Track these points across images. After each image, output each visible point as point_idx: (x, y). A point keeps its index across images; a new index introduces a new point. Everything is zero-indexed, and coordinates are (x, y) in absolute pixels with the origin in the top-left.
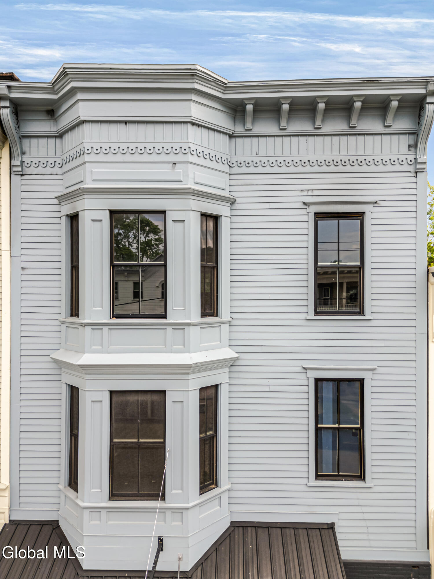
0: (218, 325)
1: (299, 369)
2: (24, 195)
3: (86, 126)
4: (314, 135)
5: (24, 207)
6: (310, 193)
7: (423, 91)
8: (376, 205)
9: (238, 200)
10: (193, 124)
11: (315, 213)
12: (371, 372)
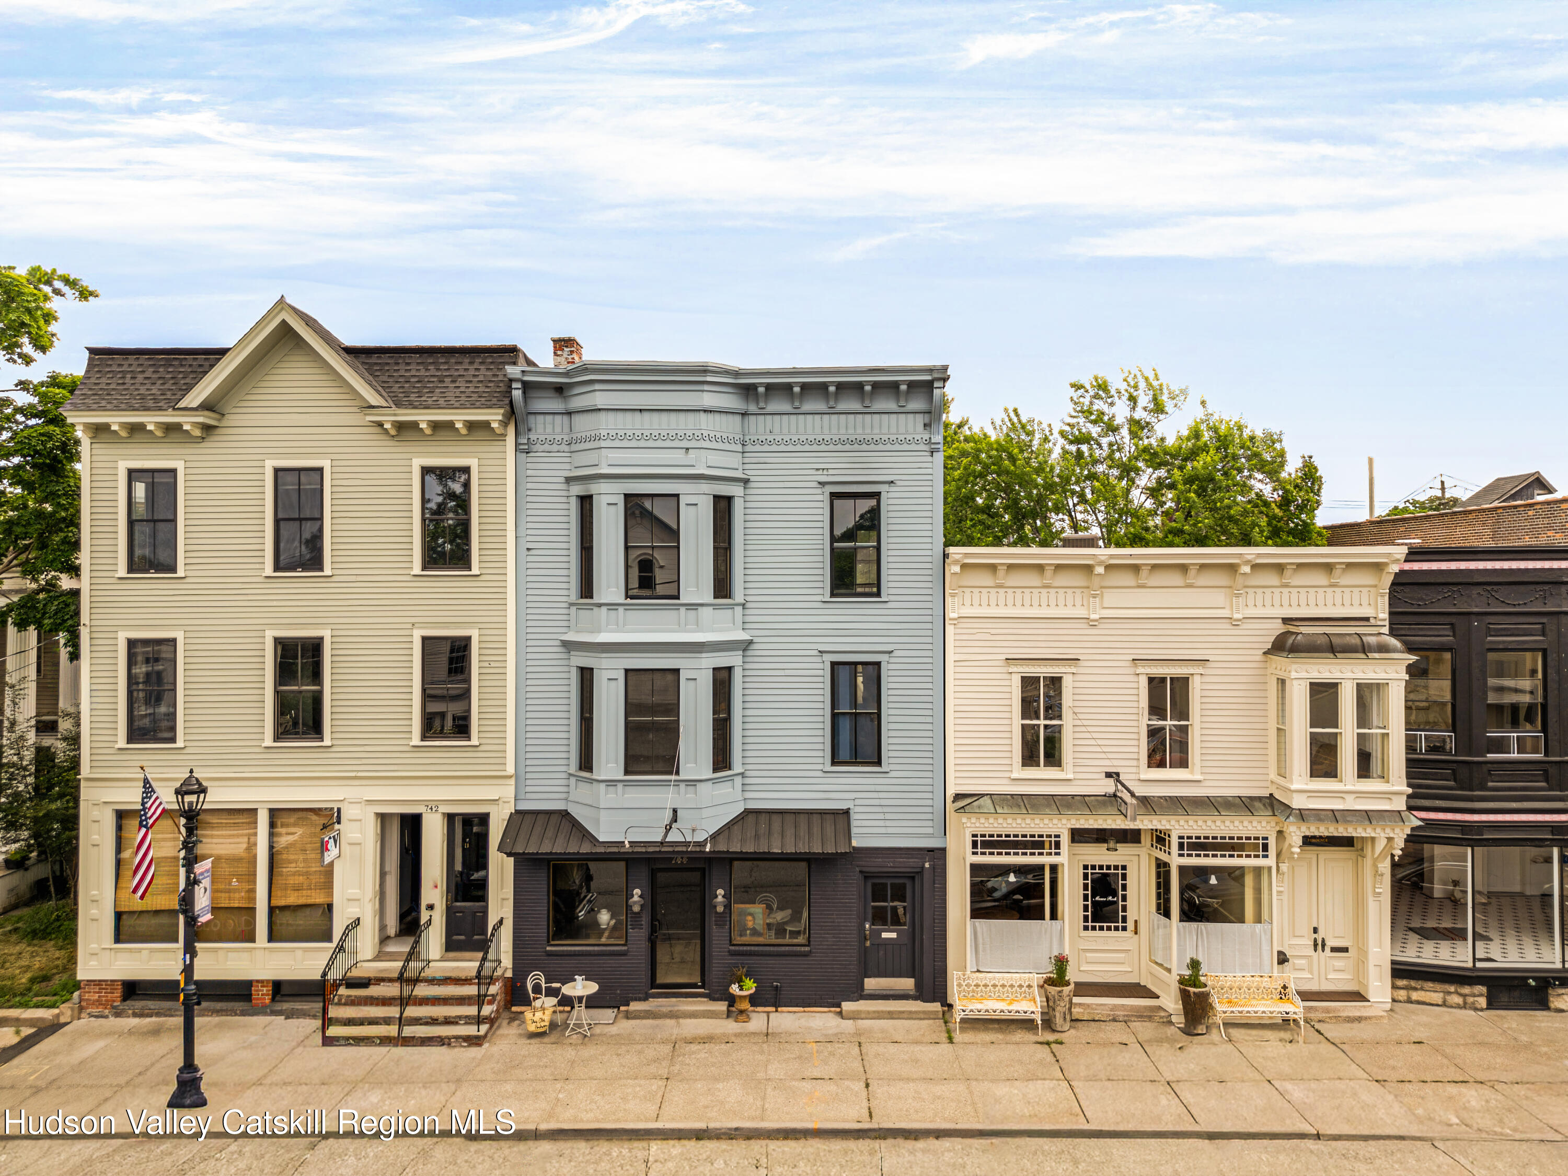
0: (732, 607)
1: (815, 653)
2: (529, 473)
3: (603, 413)
4: (829, 413)
5: (529, 486)
6: (826, 472)
8: (892, 485)
9: (751, 479)
10: (705, 411)
11: (831, 493)
12: (887, 655)
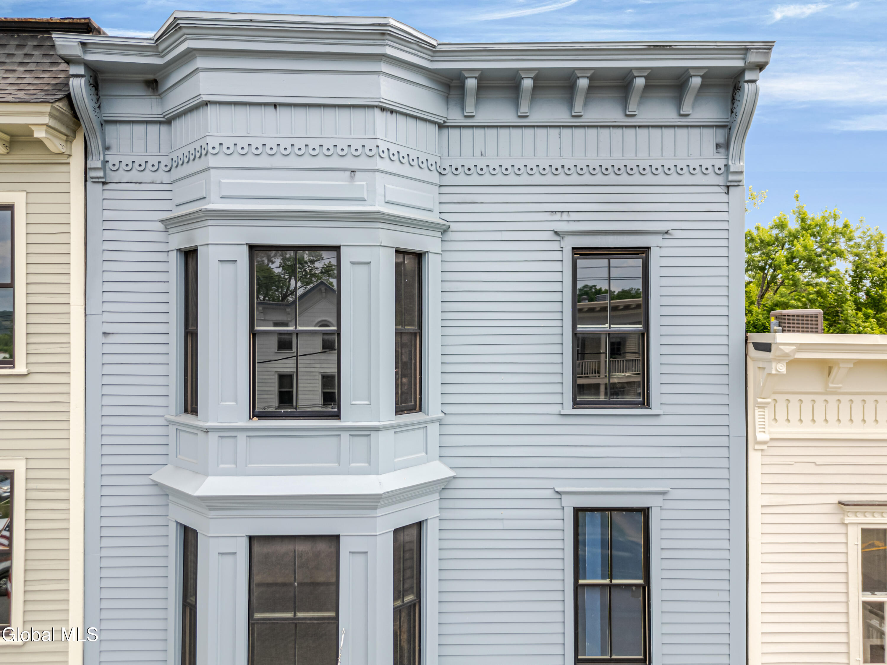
0: (423, 425)
1: (549, 493)
2: (108, 215)
3: (210, 110)
4: (571, 127)
5: (108, 235)
6: (565, 217)
7: (740, 63)
8: (667, 236)
9: (453, 227)
10: (383, 109)
11: (573, 248)
12: (661, 498)
